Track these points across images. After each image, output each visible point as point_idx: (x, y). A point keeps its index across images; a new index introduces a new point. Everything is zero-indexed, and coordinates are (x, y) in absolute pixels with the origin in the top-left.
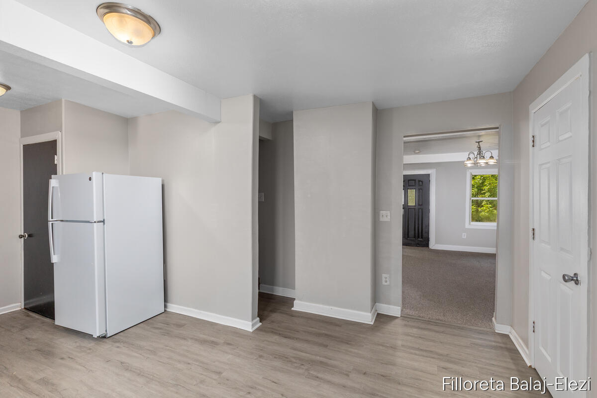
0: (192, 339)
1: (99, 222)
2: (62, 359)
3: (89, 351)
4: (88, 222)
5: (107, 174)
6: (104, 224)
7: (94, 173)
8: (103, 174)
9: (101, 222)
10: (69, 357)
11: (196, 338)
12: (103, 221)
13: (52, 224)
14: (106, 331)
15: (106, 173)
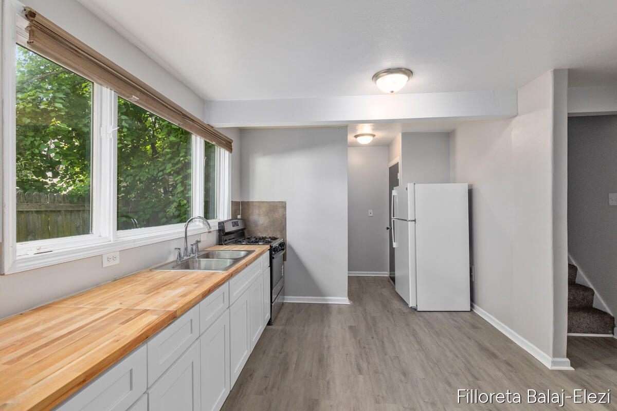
0: (476, 341)
1: (411, 221)
2: (388, 311)
3: (403, 314)
4: (406, 220)
5: (419, 185)
6: (415, 223)
7: (408, 184)
8: (415, 184)
9: (413, 221)
10: (392, 313)
11: (480, 342)
12: (415, 221)
13: (394, 221)
14: (417, 306)
15: (417, 183)
